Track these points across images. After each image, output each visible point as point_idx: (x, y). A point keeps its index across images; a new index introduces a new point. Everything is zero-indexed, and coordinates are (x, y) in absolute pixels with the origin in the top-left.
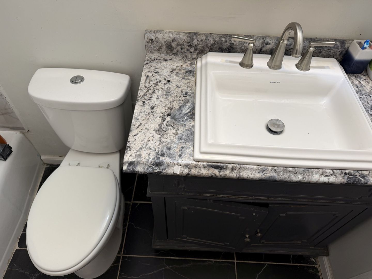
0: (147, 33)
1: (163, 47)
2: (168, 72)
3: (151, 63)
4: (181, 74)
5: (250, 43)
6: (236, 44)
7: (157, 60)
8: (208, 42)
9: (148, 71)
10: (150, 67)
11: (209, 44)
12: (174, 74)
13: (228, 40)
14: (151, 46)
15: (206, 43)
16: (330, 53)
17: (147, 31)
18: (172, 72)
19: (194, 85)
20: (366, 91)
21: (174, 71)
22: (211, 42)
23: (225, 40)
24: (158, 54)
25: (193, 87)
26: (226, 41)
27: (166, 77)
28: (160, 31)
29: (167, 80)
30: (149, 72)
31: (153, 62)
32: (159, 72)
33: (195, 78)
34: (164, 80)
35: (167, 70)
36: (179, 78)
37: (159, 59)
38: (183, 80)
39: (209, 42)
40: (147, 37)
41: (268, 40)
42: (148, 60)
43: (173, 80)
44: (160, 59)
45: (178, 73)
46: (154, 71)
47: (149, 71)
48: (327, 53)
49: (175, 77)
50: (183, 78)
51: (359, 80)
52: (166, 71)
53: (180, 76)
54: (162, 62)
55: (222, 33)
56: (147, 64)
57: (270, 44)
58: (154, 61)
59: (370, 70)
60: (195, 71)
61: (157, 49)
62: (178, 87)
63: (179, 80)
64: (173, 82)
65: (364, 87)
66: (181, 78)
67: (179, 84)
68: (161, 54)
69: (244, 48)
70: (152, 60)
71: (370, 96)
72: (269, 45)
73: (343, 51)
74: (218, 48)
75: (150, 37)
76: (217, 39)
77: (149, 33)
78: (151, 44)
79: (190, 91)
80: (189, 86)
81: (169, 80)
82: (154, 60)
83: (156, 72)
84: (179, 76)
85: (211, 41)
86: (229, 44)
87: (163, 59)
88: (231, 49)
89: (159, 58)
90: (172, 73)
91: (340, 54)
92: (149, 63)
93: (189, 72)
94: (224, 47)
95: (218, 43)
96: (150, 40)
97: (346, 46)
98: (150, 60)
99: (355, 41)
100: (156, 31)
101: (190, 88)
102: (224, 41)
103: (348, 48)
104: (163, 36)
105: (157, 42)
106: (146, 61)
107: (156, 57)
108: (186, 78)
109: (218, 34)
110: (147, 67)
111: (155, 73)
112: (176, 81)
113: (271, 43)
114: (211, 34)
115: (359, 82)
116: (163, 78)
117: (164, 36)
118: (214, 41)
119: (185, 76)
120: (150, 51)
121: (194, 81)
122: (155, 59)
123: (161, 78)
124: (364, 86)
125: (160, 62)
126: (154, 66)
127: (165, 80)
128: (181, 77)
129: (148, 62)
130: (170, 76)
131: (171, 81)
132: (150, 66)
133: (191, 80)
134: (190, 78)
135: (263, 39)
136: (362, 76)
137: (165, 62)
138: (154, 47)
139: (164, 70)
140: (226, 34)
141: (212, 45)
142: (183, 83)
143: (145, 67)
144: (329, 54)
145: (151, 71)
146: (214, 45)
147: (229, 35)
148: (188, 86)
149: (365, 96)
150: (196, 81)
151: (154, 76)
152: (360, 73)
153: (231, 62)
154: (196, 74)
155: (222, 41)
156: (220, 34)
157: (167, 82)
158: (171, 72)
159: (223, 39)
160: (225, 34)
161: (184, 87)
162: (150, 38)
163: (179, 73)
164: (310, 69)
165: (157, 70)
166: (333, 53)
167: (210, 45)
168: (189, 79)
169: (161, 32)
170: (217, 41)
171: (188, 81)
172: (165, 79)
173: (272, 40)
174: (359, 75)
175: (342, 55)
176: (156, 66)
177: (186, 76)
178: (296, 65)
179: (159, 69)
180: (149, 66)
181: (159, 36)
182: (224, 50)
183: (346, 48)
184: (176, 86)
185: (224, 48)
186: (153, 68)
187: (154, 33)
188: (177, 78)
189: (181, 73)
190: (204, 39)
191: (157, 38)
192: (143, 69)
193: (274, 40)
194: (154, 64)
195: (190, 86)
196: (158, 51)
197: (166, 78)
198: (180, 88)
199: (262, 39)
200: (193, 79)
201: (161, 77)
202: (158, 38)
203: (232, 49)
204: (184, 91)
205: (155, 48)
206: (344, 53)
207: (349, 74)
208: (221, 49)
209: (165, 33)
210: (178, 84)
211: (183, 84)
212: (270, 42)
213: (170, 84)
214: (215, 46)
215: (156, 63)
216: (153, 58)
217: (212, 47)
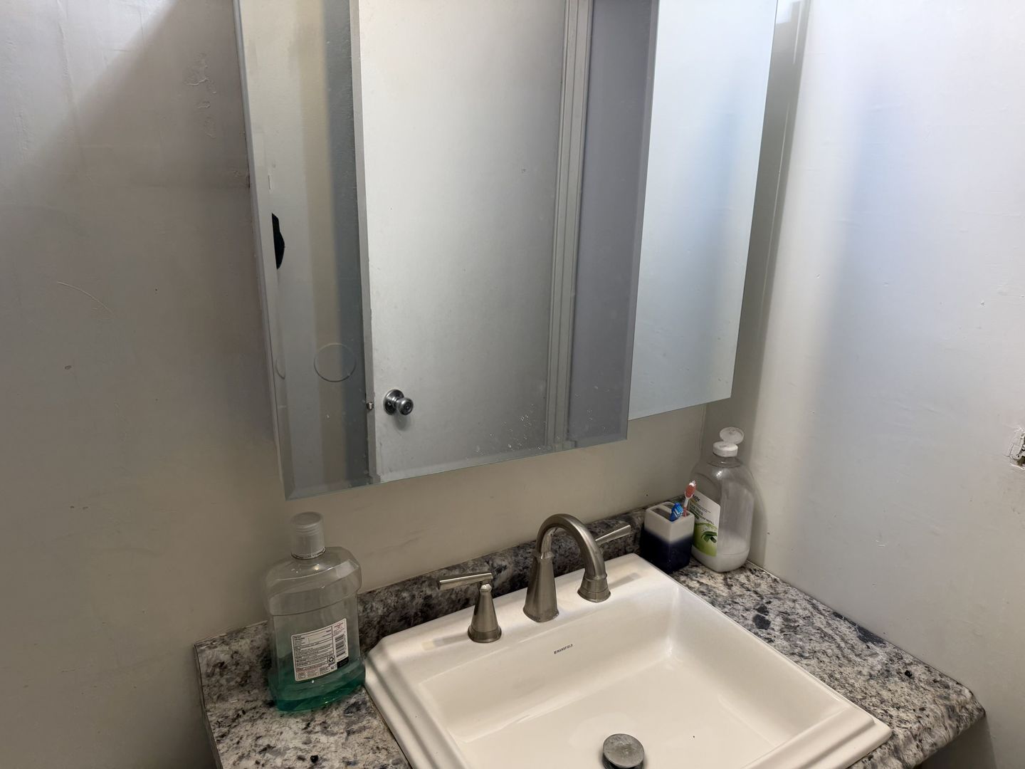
0: (203, 651)
1: (254, 671)
2: (296, 733)
3: (233, 730)
4: (336, 724)
5: (481, 584)
6: (437, 595)
7: (247, 714)
8: (372, 614)
9: (237, 756)
10: (238, 743)
11: (376, 619)
12: (318, 732)
13: (416, 593)
14: (218, 681)
15: (368, 617)
16: (616, 545)
17: (201, 646)
18: (309, 729)
19: (389, 738)
20: (723, 596)
21: (312, 724)
22: (380, 612)
23: (410, 595)
24: (241, 696)
25: (389, 745)
26: (413, 597)
27: (301, 750)
28: (238, 632)
29: (308, 757)
30: (244, 759)
31: (239, 723)
32: (272, 745)
33: (378, 717)
34: (299, 763)
35: (290, 728)
36: (336, 737)
37: (251, 709)
38: (352, 737)
39: (374, 613)
40: (205, 662)
41: (499, 562)
42: (219, 724)
43: (324, 749)
44: (254, 708)
45: (326, 726)
46: (258, 749)
47: (240, 754)
48: (612, 546)
49: (323, 739)
50: (349, 733)
51: (694, 578)
52: (291, 734)
53: (336, 729)
54: (263, 714)
55: (396, 582)
56: (223, 736)
57: (505, 568)
58: (241, 720)
59: (699, 552)
60: (367, 699)
61: (237, 682)
62: (349, 763)
63: (340, 744)
64: (329, 756)
65: (714, 590)
66: (342, 733)
67: (349, 754)
68: (249, 692)
69: (456, 597)
70: (234, 720)
71: (736, 603)
72: (506, 571)
73: (636, 533)
74: (397, 618)
75: (213, 659)
76: (392, 601)
77: (210, 648)
78: (219, 677)
79: (388, 759)
80: (378, 748)
81: (314, 754)
82: (238, 716)
83: (262, 748)
84: (335, 731)
85: (377, 609)
86: (421, 601)
87: (261, 703)
88: (427, 613)
89: (249, 706)
90: (310, 732)
91: (634, 541)
92: (229, 731)
93: (354, 710)
94: (412, 612)
95: (395, 608)
96: (215, 666)
97: (637, 523)
98: (228, 722)
99: (649, 510)
100: (225, 638)
101: (384, 752)
102: (408, 599)
103: (643, 525)
104: (252, 641)
105: (237, 664)
106: (217, 730)
107: (239, 706)
108: (355, 727)
109: (388, 588)
110: (229, 748)
111: (260, 752)
112: (333, 749)
113: (508, 565)
114: (370, 592)
115: (698, 582)
116: (294, 758)
117: (255, 641)
118: (385, 605)
119: (349, 724)
120: (215, 697)
121: (382, 726)
122: (240, 713)
123: (286, 760)
124: (711, 586)
125: (258, 715)
126: (248, 736)
127: (301, 761)
128: (342, 731)
129: (225, 730)
130: (310, 742)
131: (322, 754)
132: (237, 740)
133: (370, 728)
134: (364, 723)
135: (488, 563)
136: (694, 569)
137: (272, 709)
138: (228, 681)
139: (281, 733)
140: (404, 580)
141: (382, 617)
142: (356, 745)
143: (223, 747)
144: (616, 548)
145: (246, 753)
146: (388, 616)
147: (413, 579)
148: (375, 748)
149: (729, 607)
150: (386, 724)
151: (263, 765)
152: (687, 564)
153: (448, 640)
154: (374, 705)
155: (404, 598)
156: (392, 586)
157: (311, 763)
158: (305, 728)
159: (405, 594)
160: (404, 582)
161: (365, 756)
162: (215, 661)
163: (329, 722)
164: (610, 593)
165: (264, 742)
166: (623, 544)
167: (379, 620)
168: (364, 728)
169: (241, 634)
170: (393, 604)
171: (365, 734)
172: (301, 758)
173: (506, 558)
174: (687, 568)
175: (637, 542)
176: (254, 730)
177: (353, 723)
178: (579, 592)
179: (265, 736)
180: (232, 740)
181: (241, 646)
182: (412, 618)
183: (639, 527)
184: (343, 765)
185: (413, 614)
186: (247, 743)
187: (223, 643)
188: (332, 739)
189: (335, 720)
190: (361, 611)
191: (236, 652)
192: (222, 757)
193: (509, 558)
194: (244, 729)
195: (380, 747)
196: (240, 687)
197: (300, 753)
198: (355, 763)
199: (486, 564)
200: (375, 723)
201: (286, 757)
202: (240, 651)
203: (431, 609)
204: (373, 766)
205: (232, 683)
206: (639, 536)
207: (672, 573)
208: (406, 618)
209: (253, 632)
210: (344, 755)
211: (359, 750)
212: (504, 564)
213: (324, 764)
214: (389, 619)
215: (250, 724)
216: (231, 713)
217: (383, 623)
